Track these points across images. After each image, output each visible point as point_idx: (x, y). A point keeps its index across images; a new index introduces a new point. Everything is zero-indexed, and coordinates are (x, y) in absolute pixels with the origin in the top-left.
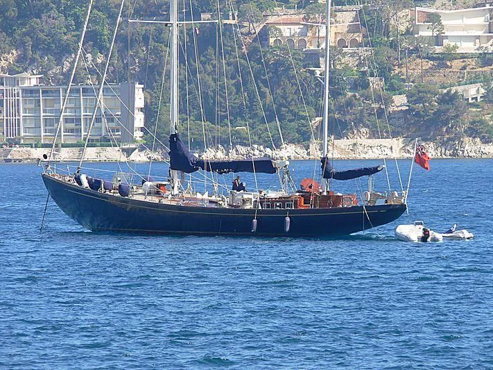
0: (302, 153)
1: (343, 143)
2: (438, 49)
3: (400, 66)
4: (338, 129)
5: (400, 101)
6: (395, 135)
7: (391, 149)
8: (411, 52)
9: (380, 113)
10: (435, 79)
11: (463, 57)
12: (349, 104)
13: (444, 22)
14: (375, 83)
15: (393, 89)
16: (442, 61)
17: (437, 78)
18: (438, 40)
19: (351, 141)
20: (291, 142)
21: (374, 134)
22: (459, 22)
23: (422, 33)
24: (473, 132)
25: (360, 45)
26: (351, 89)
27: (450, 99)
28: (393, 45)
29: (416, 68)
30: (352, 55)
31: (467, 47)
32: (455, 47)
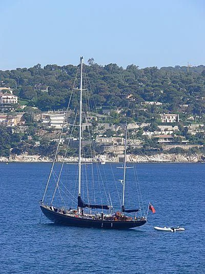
0: (7, 160)
1: (20, 157)
2: (50, 127)
3: (37, 132)
4: (17, 152)
5: (38, 143)
6: (36, 154)
7: (35, 158)
8: (41, 128)
9: (31, 147)
10: (48, 137)
11: (57, 129)
12: (22, 144)
13: (51, 118)
14: (30, 138)
15: (35, 139)
16: (50, 131)
18: (49, 124)
19: (22, 156)
20: (3, 156)
21: (30, 154)
22: (55, 118)
23: (44, 122)
24: (61, 154)
25: (24, 125)
26: (22, 139)
27: (54, 143)
28: (35, 125)
29: (42, 133)
30: (22, 128)
31: (58, 127)
32: (55, 127)
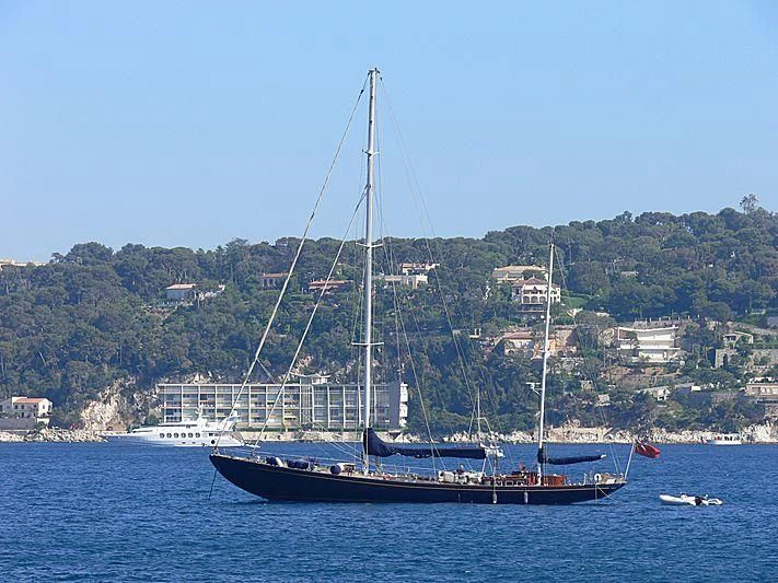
0: (529, 439)
1: (559, 431)
2: (635, 359)
3: (605, 372)
4: (555, 419)
5: (604, 399)
6: (600, 424)
7: (597, 435)
8: (613, 361)
9: (589, 408)
10: (632, 383)
11: (654, 365)
12: (565, 401)
13: (639, 339)
14: (586, 385)
15: (601, 390)
16: (637, 368)
17: (634, 381)
18: (635, 352)
19: (566, 430)
20: (520, 429)
21: (585, 424)
22: (651, 338)
23: (623, 347)
24: (660, 424)
25: (574, 356)
26: (567, 390)
27: (643, 398)
28: (600, 356)
29: (618, 373)
30: (568, 363)
31: (657, 358)
32: (648, 358)
